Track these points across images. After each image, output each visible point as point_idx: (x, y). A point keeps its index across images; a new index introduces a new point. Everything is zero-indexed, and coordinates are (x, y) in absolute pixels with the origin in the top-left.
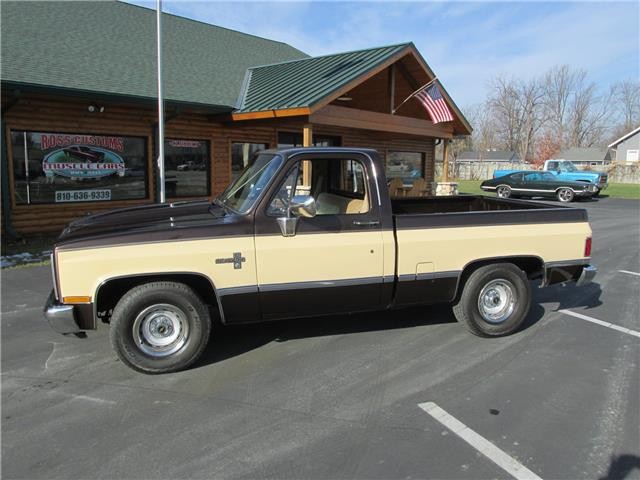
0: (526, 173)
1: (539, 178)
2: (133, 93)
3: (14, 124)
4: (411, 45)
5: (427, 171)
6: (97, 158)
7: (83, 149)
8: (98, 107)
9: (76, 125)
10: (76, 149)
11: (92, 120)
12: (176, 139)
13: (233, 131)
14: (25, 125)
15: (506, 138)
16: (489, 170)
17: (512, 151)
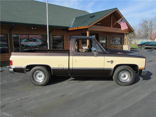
0: (150, 42)
1: (153, 43)
2: (43, 24)
3: (13, 33)
4: (116, 8)
5: (122, 42)
6: (35, 41)
7: (31, 39)
8: (34, 28)
9: (29, 33)
10: (29, 39)
11: (33, 31)
12: (55, 35)
13: (70, 33)
14: (16, 33)
15: (145, 33)
16: (139, 42)
17: (146, 36)
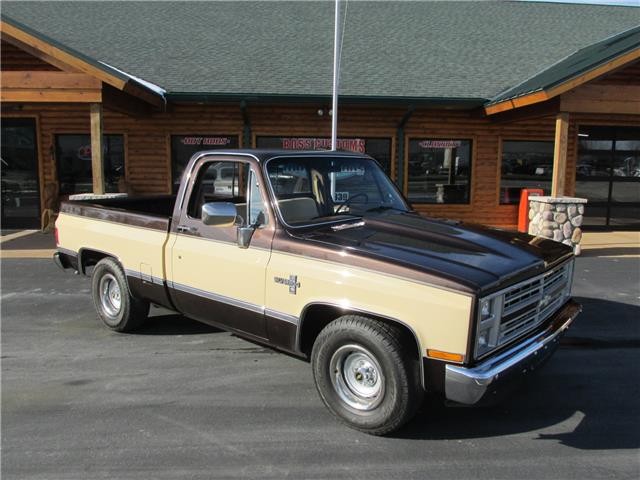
3: (257, 131)
9: (315, 129)
14: (268, 131)
